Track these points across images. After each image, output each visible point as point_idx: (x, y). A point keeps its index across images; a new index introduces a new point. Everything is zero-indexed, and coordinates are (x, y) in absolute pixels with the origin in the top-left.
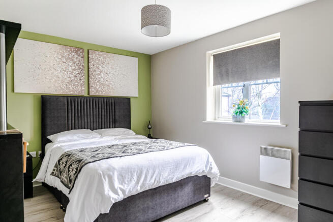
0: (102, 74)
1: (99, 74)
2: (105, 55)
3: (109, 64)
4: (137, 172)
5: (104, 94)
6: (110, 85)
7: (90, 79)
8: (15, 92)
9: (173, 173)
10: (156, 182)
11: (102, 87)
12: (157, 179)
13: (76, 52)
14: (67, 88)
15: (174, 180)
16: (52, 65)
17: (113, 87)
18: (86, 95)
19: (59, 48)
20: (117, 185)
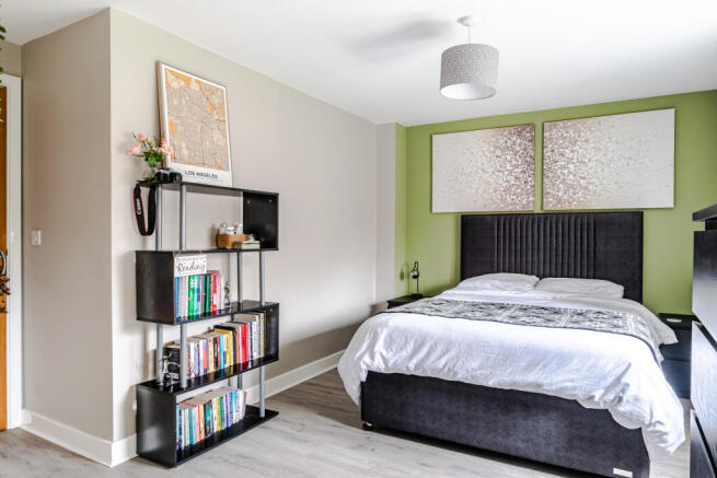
0: (571, 166)
1: (564, 167)
2: (579, 124)
3: (587, 141)
4: (416, 341)
5: (574, 206)
6: (590, 187)
7: (545, 180)
8: (434, 211)
9: (491, 367)
10: (446, 369)
11: (571, 191)
12: (451, 365)
13: (520, 134)
14: (502, 200)
15: (491, 383)
16: (479, 165)
17: (598, 189)
18: (538, 211)
19: (490, 134)
20: (380, 347)
